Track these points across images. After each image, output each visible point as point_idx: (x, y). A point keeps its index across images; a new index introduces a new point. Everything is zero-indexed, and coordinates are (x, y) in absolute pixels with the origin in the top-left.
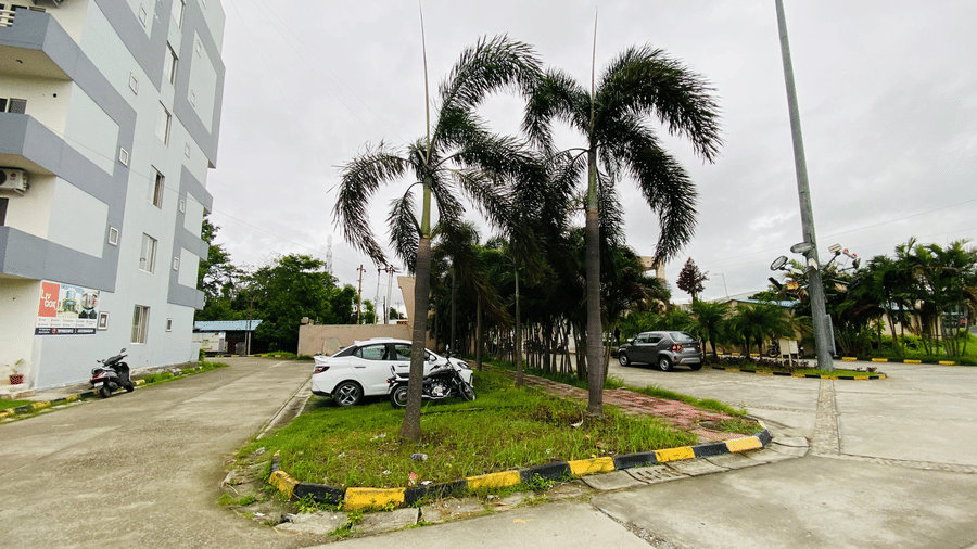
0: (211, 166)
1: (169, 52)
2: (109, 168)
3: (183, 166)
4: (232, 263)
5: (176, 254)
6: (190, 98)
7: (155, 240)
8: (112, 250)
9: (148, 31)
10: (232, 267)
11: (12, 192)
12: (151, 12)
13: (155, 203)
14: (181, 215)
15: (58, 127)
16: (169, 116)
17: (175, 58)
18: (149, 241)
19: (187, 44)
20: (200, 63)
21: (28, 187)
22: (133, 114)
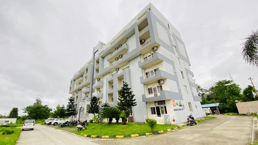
0: (190, 65)
1: (174, 46)
2: (173, 74)
3: (185, 68)
4: (201, 88)
5: (191, 89)
6: (181, 53)
7: (186, 86)
8: (179, 90)
9: (170, 45)
10: (202, 89)
11: (162, 84)
12: (169, 41)
13: (183, 78)
14: (188, 79)
15: (164, 70)
16: (179, 59)
17: (175, 47)
18: (185, 87)
19: (176, 43)
20: (180, 45)
21: (164, 82)
22: (173, 62)
